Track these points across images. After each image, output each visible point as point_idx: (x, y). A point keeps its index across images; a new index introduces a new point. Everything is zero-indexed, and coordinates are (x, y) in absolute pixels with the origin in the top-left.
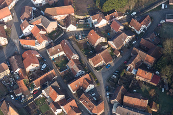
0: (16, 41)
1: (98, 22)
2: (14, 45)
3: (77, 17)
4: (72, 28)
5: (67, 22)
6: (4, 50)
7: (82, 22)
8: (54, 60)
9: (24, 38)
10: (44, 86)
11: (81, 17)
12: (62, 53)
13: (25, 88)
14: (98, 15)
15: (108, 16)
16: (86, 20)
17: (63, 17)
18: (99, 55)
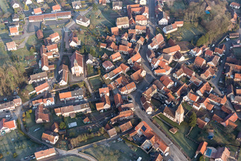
0: (150, 73)
1: (197, 52)
2: (150, 75)
3: (182, 52)
4: (182, 59)
5: (178, 55)
6: (145, 79)
7: (186, 55)
8: (179, 79)
9: (155, 69)
10: (182, 95)
11: (185, 52)
12: (183, 74)
13: (173, 98)
14: (196, 48)
15: (201, 48)
16: (188, 53)
17: (174, 53)
18: (208, 70)
